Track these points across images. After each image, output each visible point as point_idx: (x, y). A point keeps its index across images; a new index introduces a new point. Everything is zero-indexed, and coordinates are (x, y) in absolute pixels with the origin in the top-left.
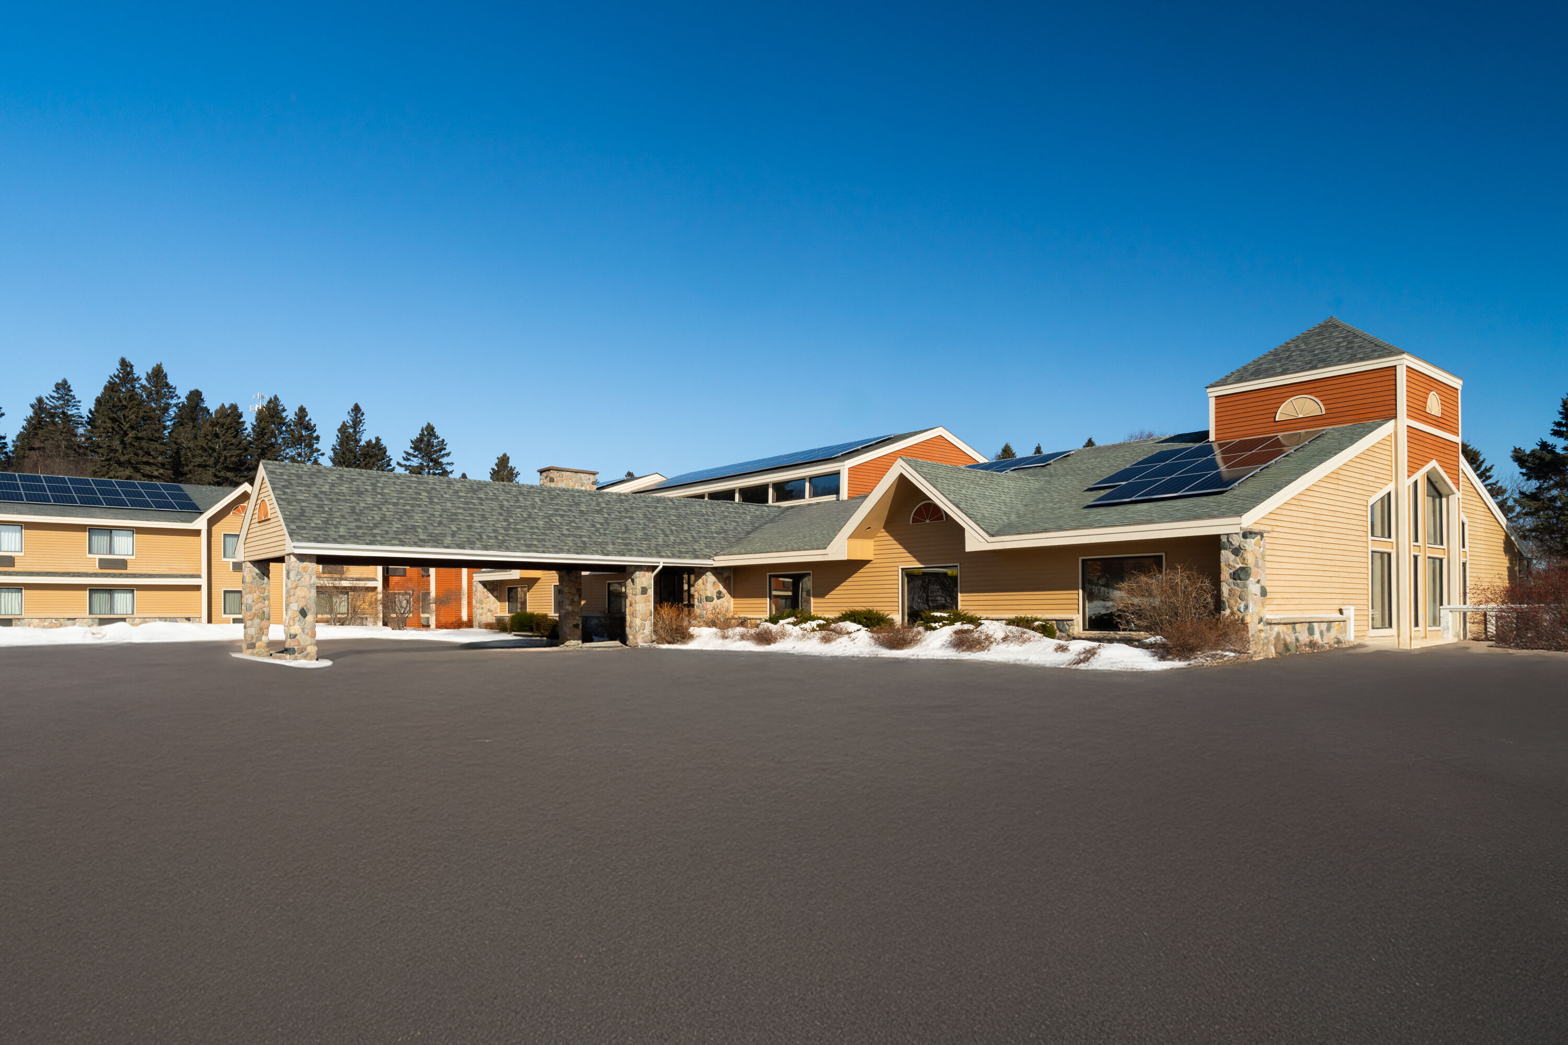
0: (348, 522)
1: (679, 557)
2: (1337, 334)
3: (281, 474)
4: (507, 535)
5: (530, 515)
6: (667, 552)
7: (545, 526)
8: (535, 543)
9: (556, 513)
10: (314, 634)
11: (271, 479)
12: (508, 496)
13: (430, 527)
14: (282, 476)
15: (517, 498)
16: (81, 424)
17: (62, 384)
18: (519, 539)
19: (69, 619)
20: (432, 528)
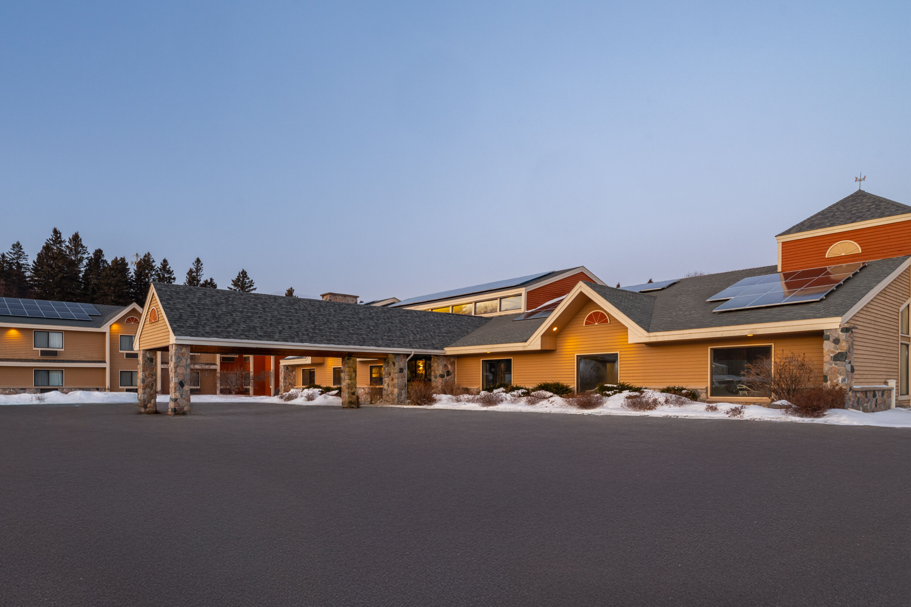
0: (211, 323)
1: (424, 349)
2: (866, 200)
3: (166, 291)
4: (315, 333)
5: (328, 320)
6: (416, 345)
7: (338, 327)
8: (333, 338)
9: (344, 319)
10: (189, 400)
11: (159, 294)
12: (314, 307)
13: (264, 327)
14: (167, 292)
15: (319, 309)
16: (28, 269)
17: (16, 245)
18: (322, 336)
19: (21, 389)
20: (266, 328)
